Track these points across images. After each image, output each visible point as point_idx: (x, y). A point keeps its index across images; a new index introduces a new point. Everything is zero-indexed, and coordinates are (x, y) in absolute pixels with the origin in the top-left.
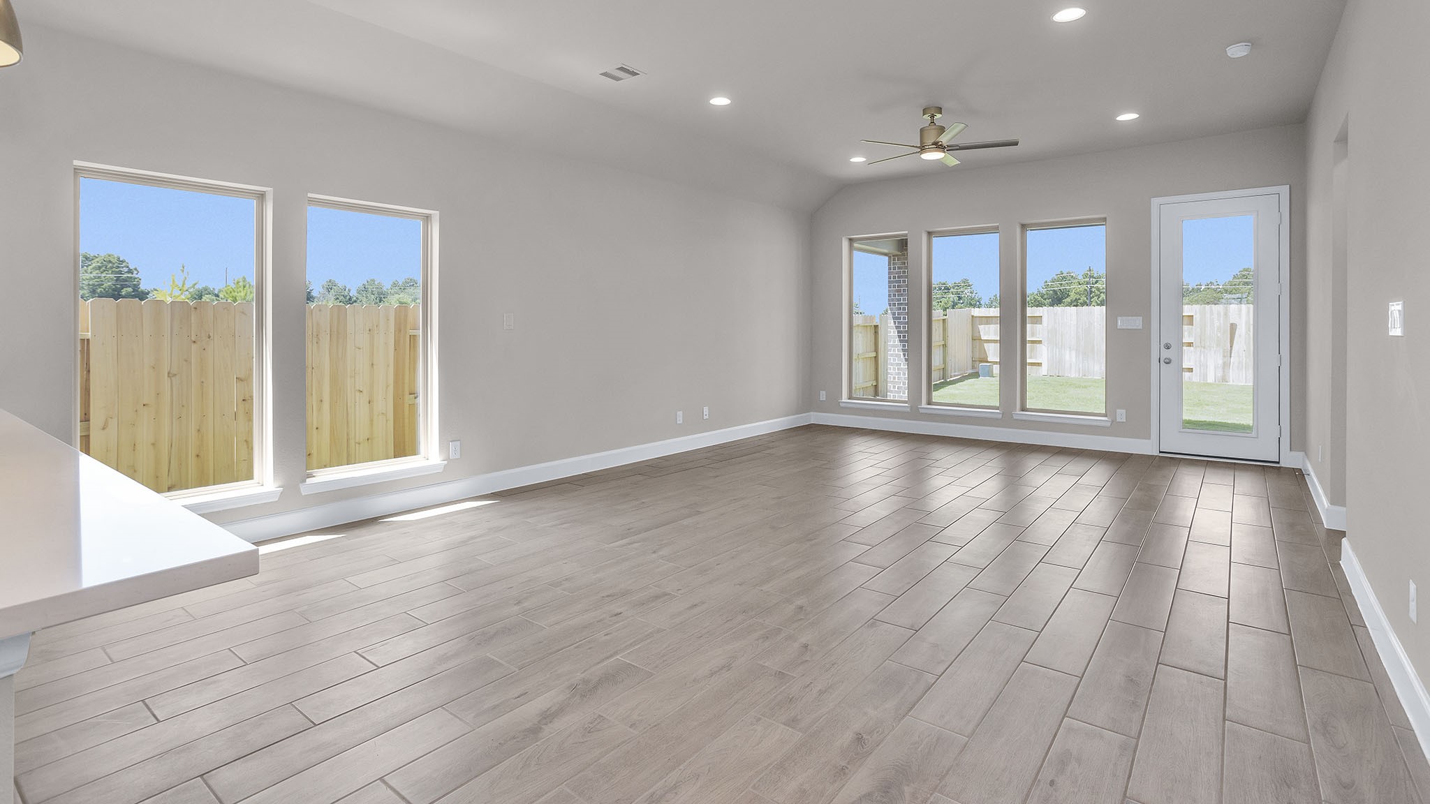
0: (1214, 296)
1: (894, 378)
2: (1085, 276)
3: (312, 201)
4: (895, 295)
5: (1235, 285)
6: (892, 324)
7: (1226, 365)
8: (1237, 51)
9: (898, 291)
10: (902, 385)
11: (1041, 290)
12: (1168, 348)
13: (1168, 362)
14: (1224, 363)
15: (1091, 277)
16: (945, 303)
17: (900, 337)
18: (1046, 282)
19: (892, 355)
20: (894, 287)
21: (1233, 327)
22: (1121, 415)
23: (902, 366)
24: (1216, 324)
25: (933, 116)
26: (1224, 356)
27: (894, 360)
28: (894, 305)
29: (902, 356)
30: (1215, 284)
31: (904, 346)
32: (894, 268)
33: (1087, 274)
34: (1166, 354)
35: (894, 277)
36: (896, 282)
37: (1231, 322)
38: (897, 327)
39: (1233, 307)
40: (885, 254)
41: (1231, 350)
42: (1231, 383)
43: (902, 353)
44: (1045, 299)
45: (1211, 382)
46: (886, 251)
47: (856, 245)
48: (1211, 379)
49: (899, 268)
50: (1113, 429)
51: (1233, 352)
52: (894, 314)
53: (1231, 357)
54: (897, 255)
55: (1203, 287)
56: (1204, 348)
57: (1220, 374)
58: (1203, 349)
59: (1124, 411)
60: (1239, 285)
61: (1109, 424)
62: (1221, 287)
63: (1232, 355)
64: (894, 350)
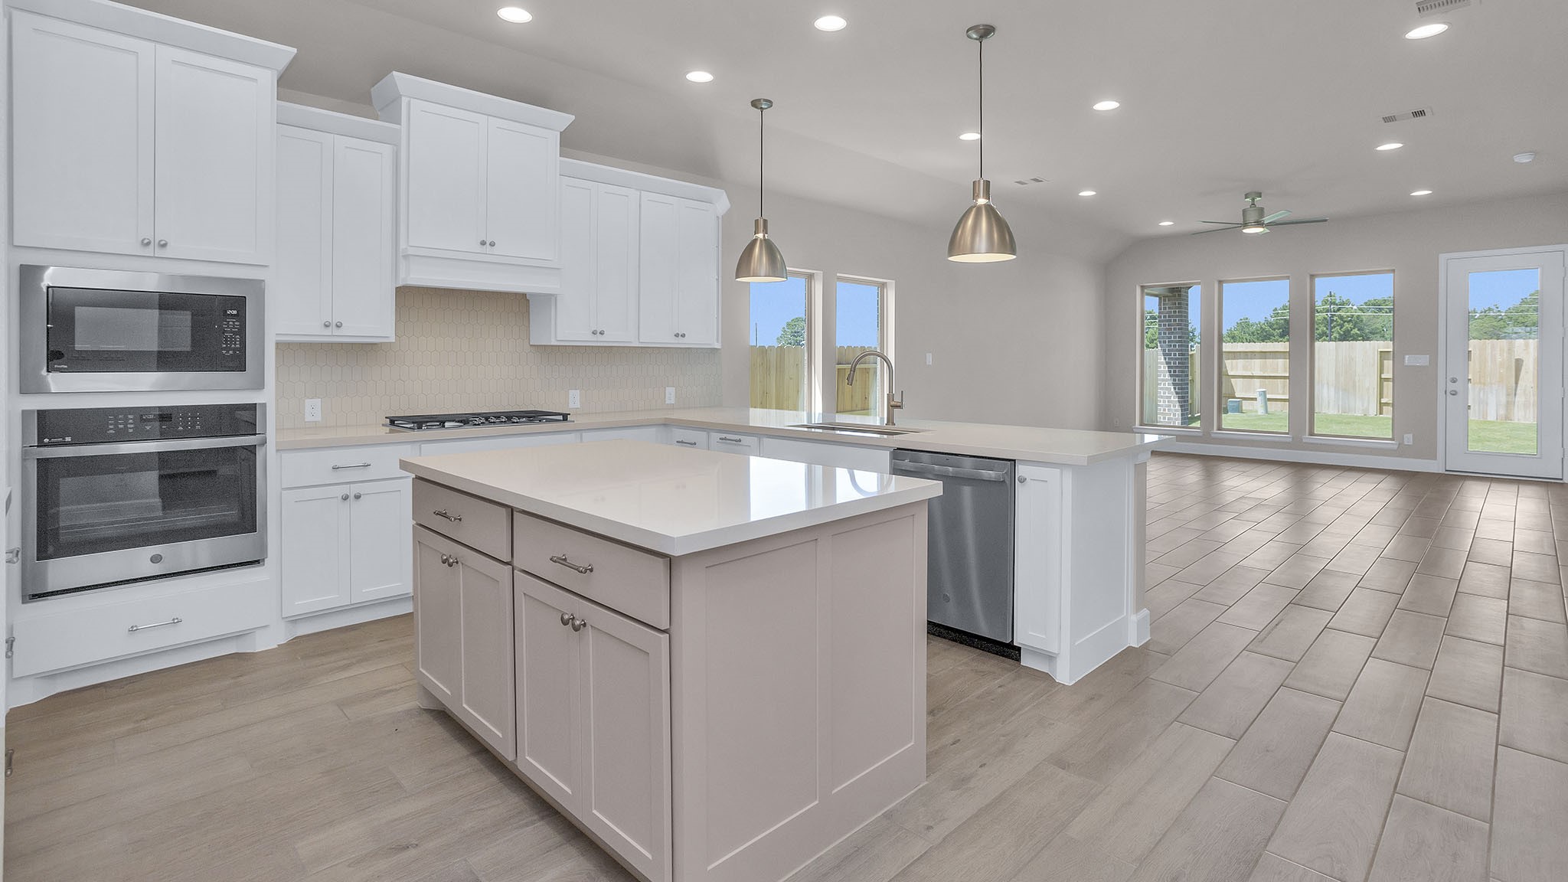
0: (1496, 328)
1: (1164, 410)
2: (1325, 302)
3: (840, 279)
4: (1165, 333)
5: (1522, 311)
6: (1163, 360)
7: (1509, 405)
8: (1524, 159)
9: (1168, 329)
10: (1172, 416)
11: (1269, 319)
12: (1454, 382)
13: (1454, 393)
14: (1508, 402)
15: (1331, 303)
16: (1153, 335)
17: (1170, 372)
18: (1276, 309)
19: (1161, 388)
20: (1165, 325)
21: (1519, 364)
22: (1408, 439)
23: (1172, 399)
24: (1499, 359)
25: (1253, 200)
26: (1508, 395)
27: (1164, 393)
28: (1164, 342)
29: (1172, 390)
30: (1495, 310)
31: (1175, 380)
32: (1165, 308)
33: (1327, 300)
34: (1451, 387)
35: (1165, 317)
36: (1167, 321)
37: (1516, 358)
38: (1167, 363)
39: (1519, 342)
40: (1156, 296)
41: (1516, 387)
42: (1516, 421)
43: (1172, 387)
44: (1274, 329)
45: (1492, 419)
46: (1157, 293)
47: (1146, 291)
48: (1491, 417)
49: (1169, 308)
50: (1402, 451)
51: (1519, 388)
52: (1164, 350)
53: (1515, 395)
54: (1167, 296)
55: (1478, 315)
56: (1484, 384)
57: (1502, 412)
58: (1482, 386)
59: (1411, 436)
60: (1528, 311)
61: (1396, 447)
62: (1503, 314)
63: (1518, 392)
64: (1165, 384)
